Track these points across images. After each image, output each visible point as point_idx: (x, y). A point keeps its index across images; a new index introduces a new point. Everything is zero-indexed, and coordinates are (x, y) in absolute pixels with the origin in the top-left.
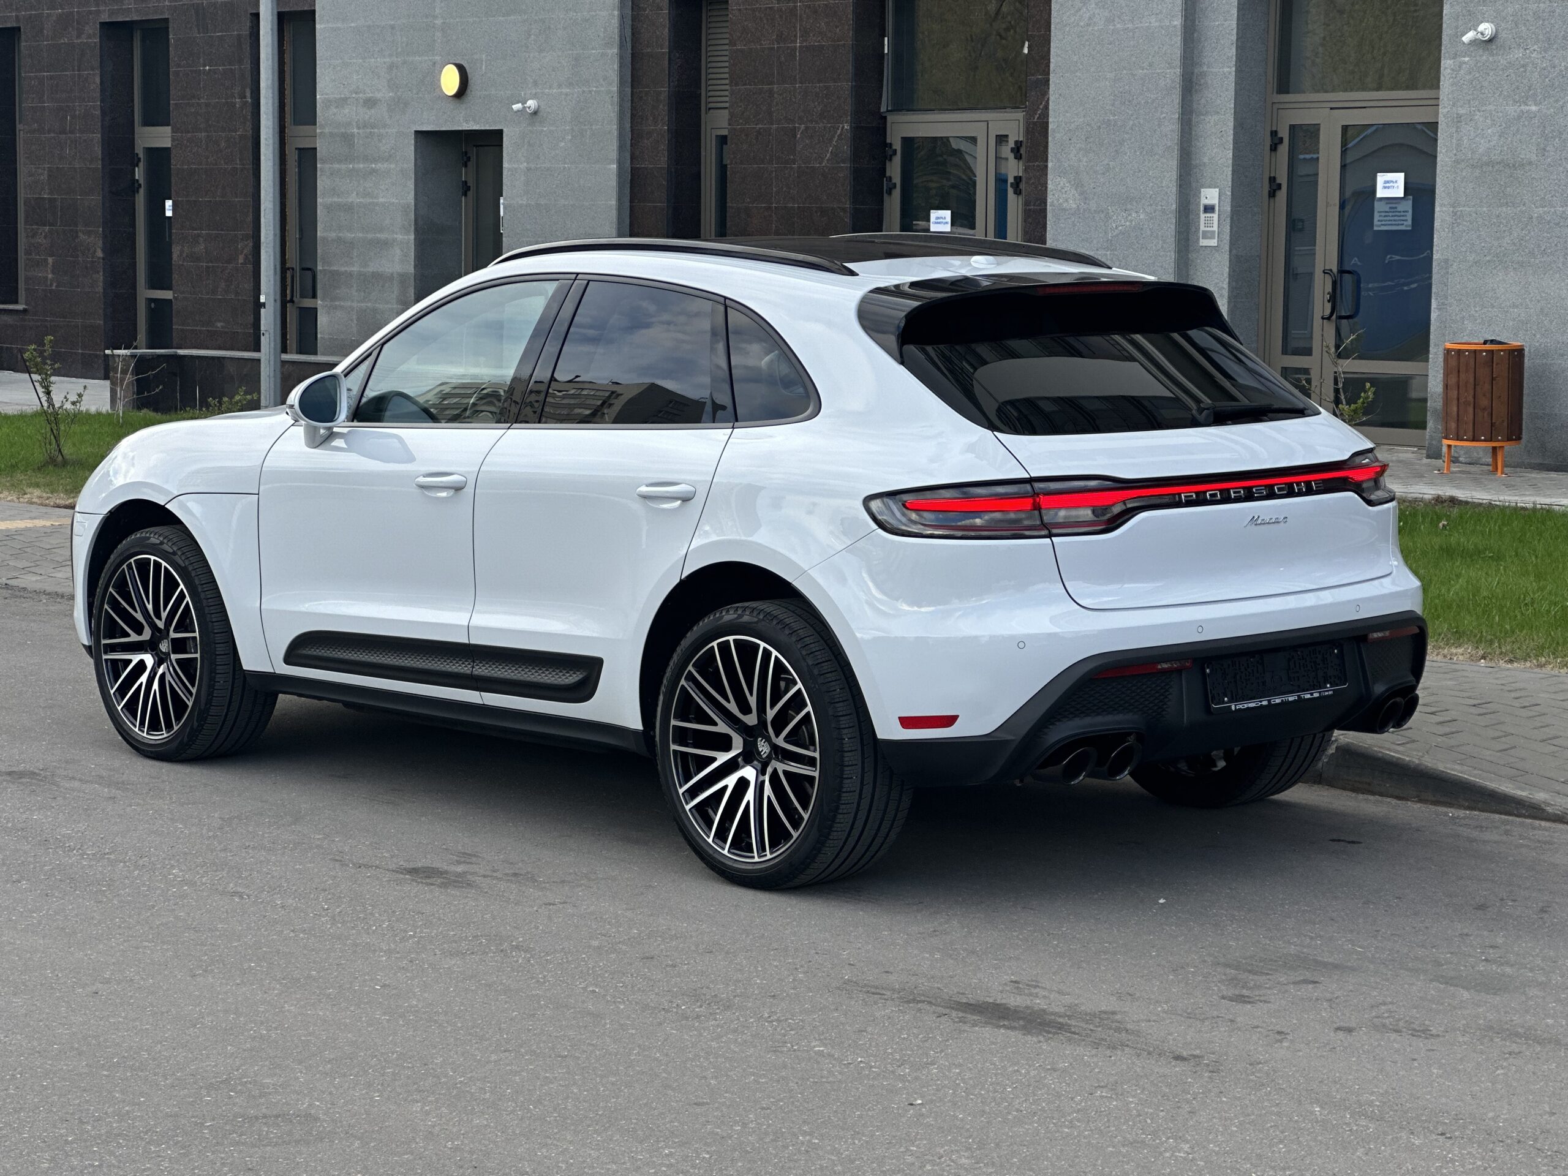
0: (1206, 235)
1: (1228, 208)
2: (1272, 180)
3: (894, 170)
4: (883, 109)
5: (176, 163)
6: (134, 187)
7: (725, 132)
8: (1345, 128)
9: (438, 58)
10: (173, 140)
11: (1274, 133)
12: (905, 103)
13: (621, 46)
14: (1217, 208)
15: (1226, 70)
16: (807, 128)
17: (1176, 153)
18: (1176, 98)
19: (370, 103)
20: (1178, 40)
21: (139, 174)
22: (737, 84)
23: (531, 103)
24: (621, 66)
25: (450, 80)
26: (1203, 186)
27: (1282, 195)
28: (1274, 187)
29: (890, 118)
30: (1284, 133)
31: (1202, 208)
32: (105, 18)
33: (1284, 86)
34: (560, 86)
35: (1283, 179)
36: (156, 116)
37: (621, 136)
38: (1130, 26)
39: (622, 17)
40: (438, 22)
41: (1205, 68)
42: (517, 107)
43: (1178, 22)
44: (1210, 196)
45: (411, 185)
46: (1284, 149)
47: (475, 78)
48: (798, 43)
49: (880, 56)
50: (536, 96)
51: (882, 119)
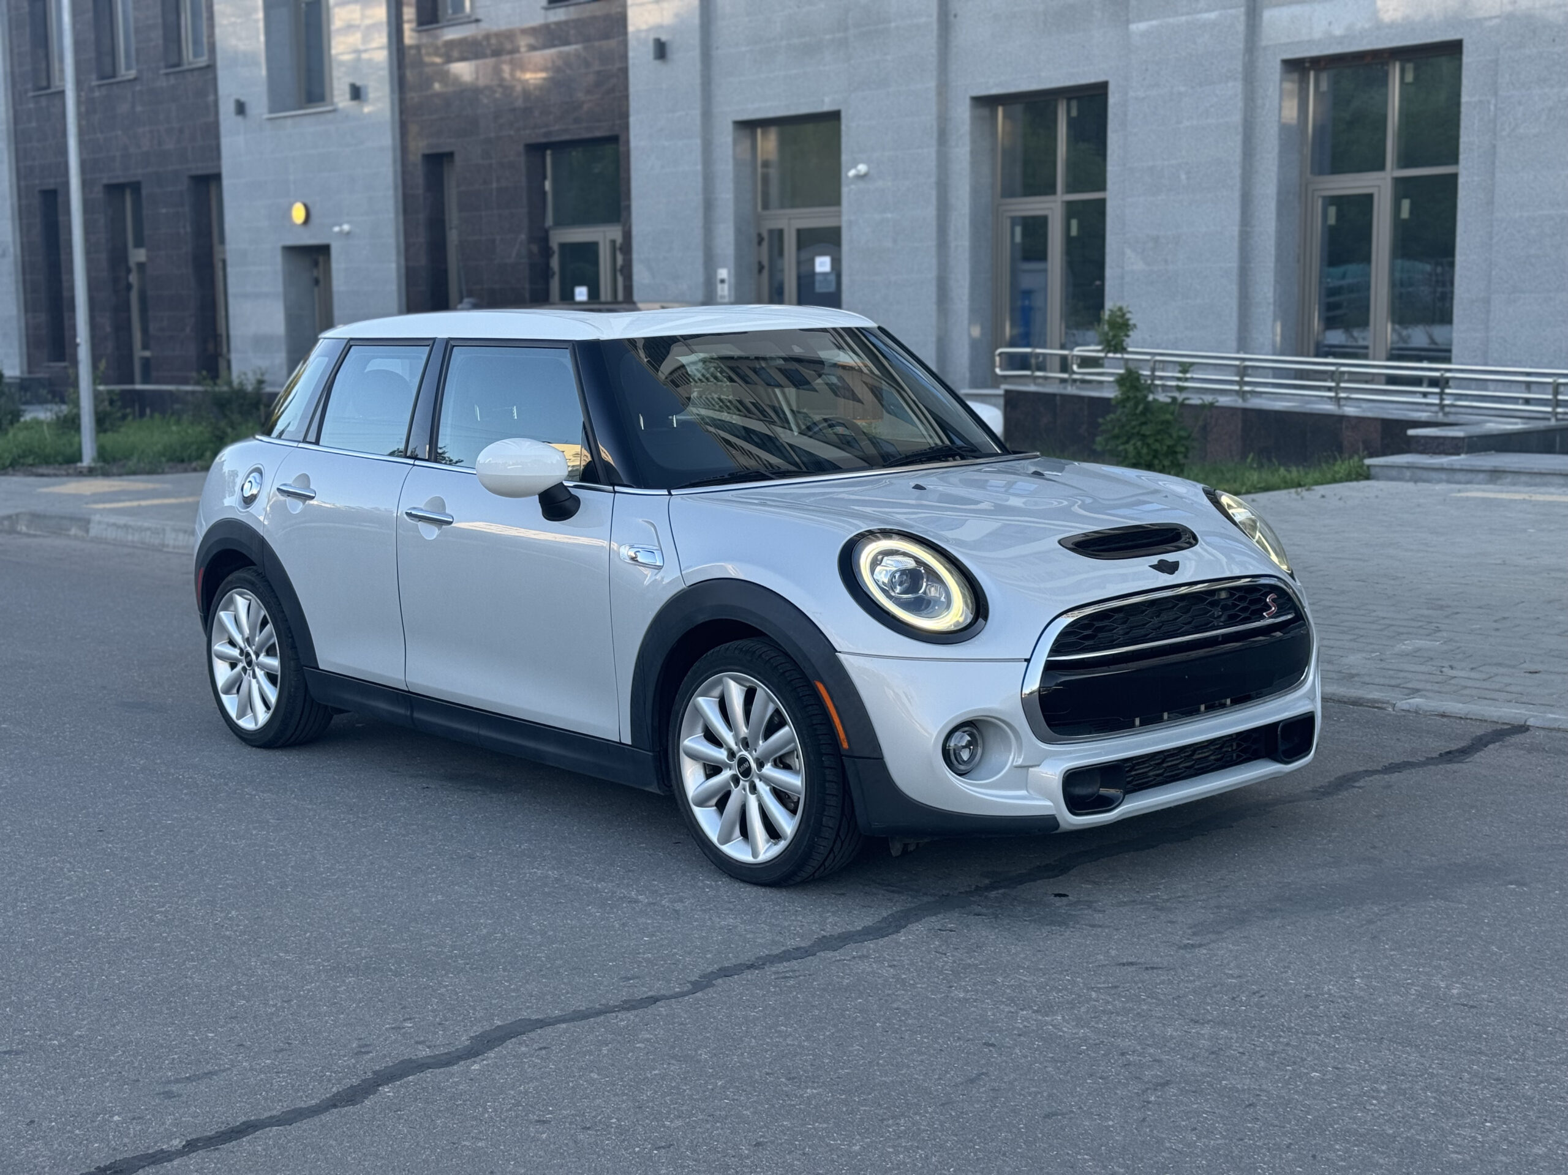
0: (722, 297)
1: (733, 280)
2: (759, 263)
3: (555, 263)
4: (547, 226)
5: (152, 271)
7: (459, 242)
8: (798, 231)
9: (292, 199)
10: (148, 256)
11: (760, 235)
12: (561, 222)
13: (396, 189)
14: (727, 281)
15: (729, 196)
16: (501, 238)
17: (702, 248)
18: (700, 214)
19: (257, 230)
20: (700, 179)
21: (132, 279)
22: (461, 212)
23: (346, 227)
24: (396, 202)
25: (298, 214)
26: (718, 267)
27: (766, 273)
28: (761, 268)
29: (552, 231)
30: (765, 235)
31: (718, 281)
32: (105, 181)
33: (766, 206)
34: (362, 216)
35: (766, 263)
36: (139, 241)
37: (398, 247)
38: (674, 170)
39: (395, 172)
40: (292, 178)
41: (716, 195)
42: (336, 229)
43: (699, 167)
44: (723, 273)
45: (281, 279)
46: (765, 244)
47: (313, 212)
48: (494, 185)
49: (544, 193)
50: (348, 222)
51: (547, 232)
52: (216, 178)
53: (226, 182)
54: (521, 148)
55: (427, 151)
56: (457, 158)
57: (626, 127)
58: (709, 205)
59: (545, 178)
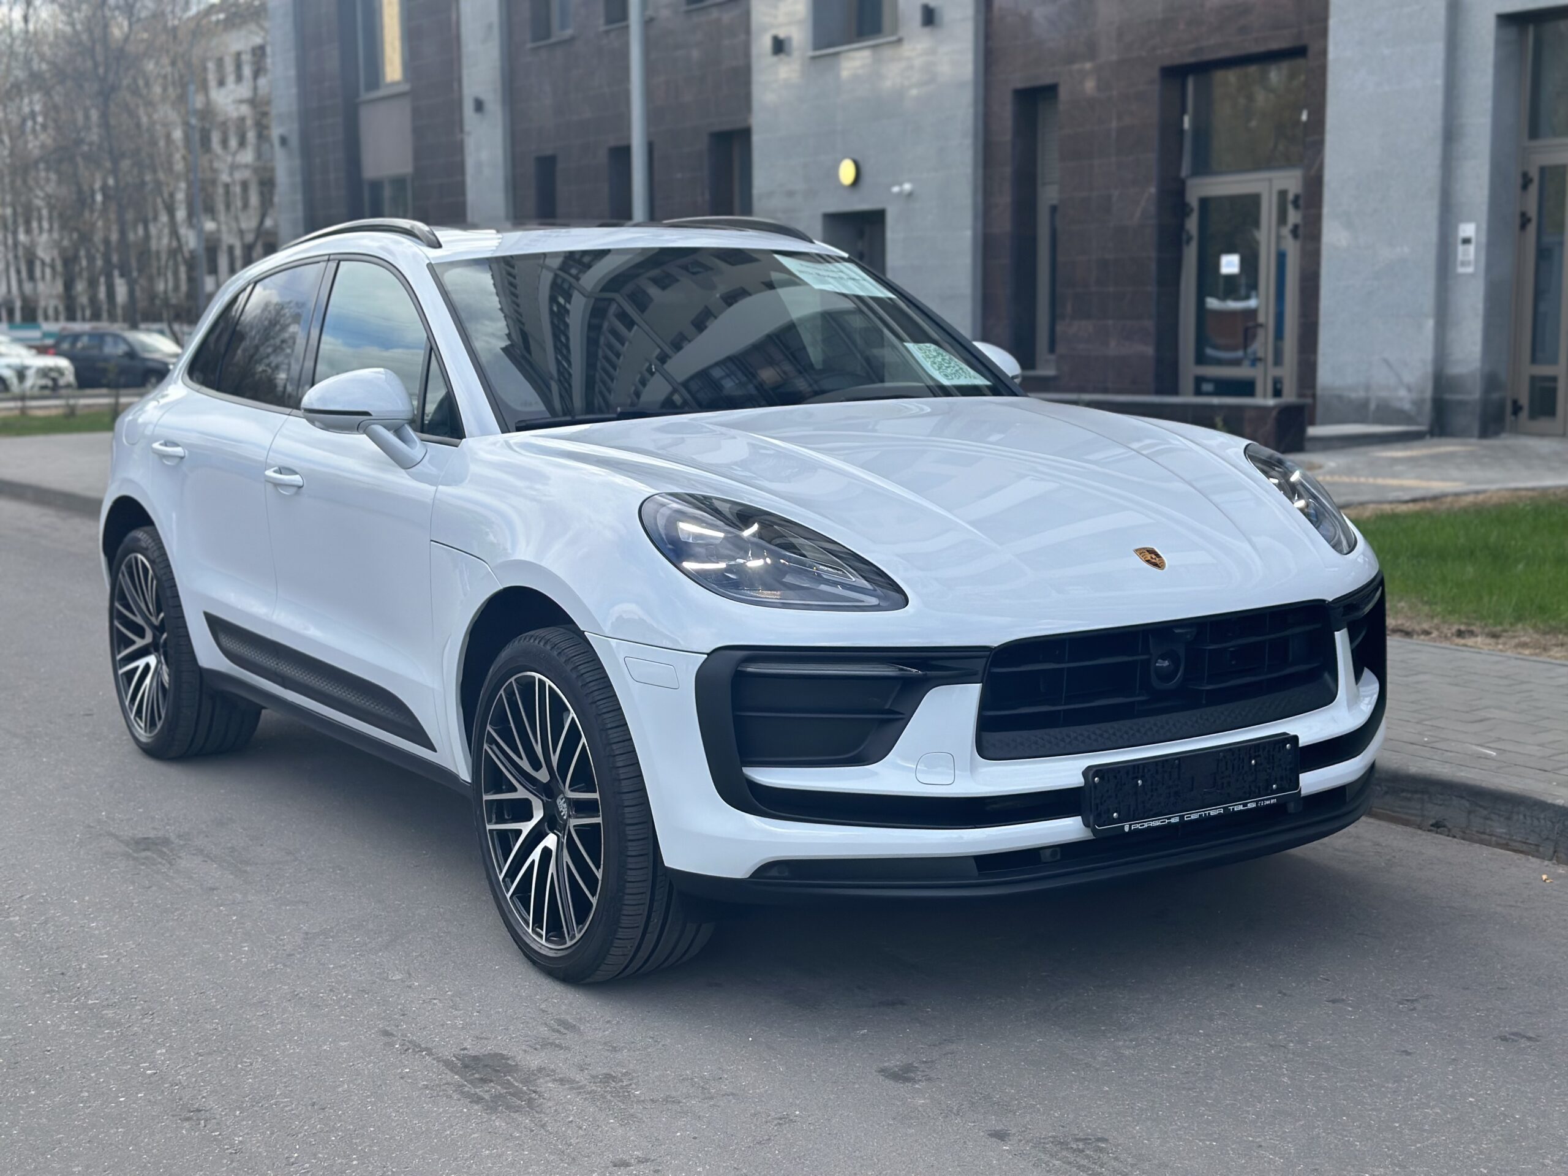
0: (1464, 264)
1: (1483, 239)
2: (1523, 215)
3: (1192, 224)
4: (1183, 175)
7: (1055, 202)
9: (839, 155)
11: (1525, 175)
12: (1203, 167)
13: (976, 136)
14: (1474, 241)
15: (1483, 120)
16: (1120, 193)
17: (1437, 195)
18: (1438, 146)
20: (1439, 98)
22: (1065, 162)
23: (907, 187)
24: (976, 152)
25: (847, 172)
26: (1461, 222)
27: (1532, 228)
28: (1525, 221)
29: (1189, 182)
30: (1534, 174)
31: (1459, 241)
33: (1534, 132)
34: (929, 171)
35: (1533, 212)
39: (976, 114)
40: (839, 128)
41: (1464, 120)
42: (896, 189)
43: (1439, 82)
44: (1468, 230)
46: (1534, 189)
47: (866, 170)
48: (1114, 124)
49: (1181, 131)
50: (909, 181)
51: (1182, 183)
52: (744, 135)
53: (756, 138)
54: (1155, 73)
55: (1020, 85)
56: (1063, 93)
57: (1323, 33)
58: (1451, 134)
59: (1183, 111)
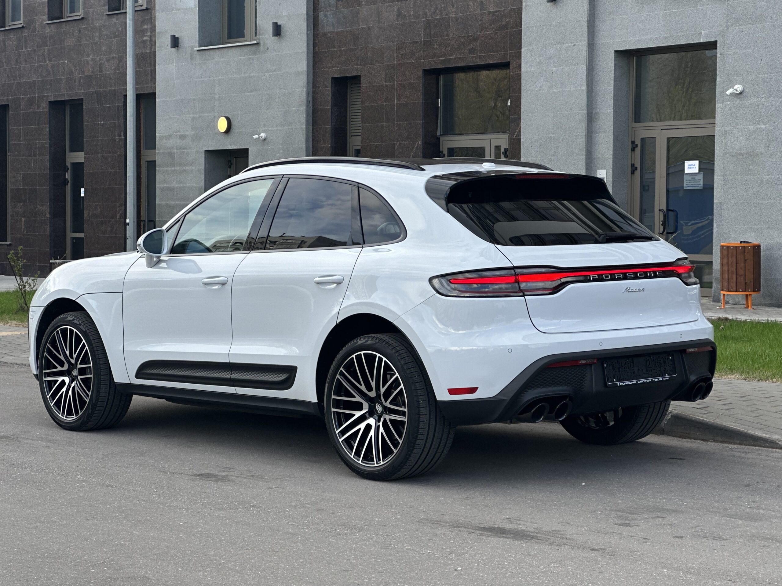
1: (611, 178)
2: (633, 165)
4: (438, 134)
5: (87, 170)
6: (65, 182)
7: (359, 147)
8: (668, 139)
9: (216, 114)
10: (85, 158)
11: (633, 142)
12: (449, 131)
13: (307, 106)
15: (608, 111)
16: (400, 144)
17: (584, 153)
18: (584, 125)
19: (183, 137)
20: (584, 97)
21: (68, 176)
22: (365, 123)
23: (263, 135)
24: (308, 115)
25: (222, 125)
26: (599, 169)
27: (638, 173)
28: (634, 169)
29: (442, 139)
30: (638, 142)
32: (51, 99)
33: (638, 118)
34: (277, 126)
35: (638, 165)
36: (77, 147)
37: (307, 150)
38: (561, 90)
39: (308, 92)
40: (217, 96)
41: (598, 110)
42: (256, 137)
43: (584, 88)
44: (602, 173)
45: (203, 177)
46: (638, 150)
47: (234, 123)
48: (396, 102)
49: (436, 108)
50: (264, 132)
51: (438, 139)
52: (151, 96)
53: (158, 100)
54: (421, 73)
55: (336, 75)
56: (363, 81)
57: (518, 55)
58: (591, 118)
59: (437, 97)
